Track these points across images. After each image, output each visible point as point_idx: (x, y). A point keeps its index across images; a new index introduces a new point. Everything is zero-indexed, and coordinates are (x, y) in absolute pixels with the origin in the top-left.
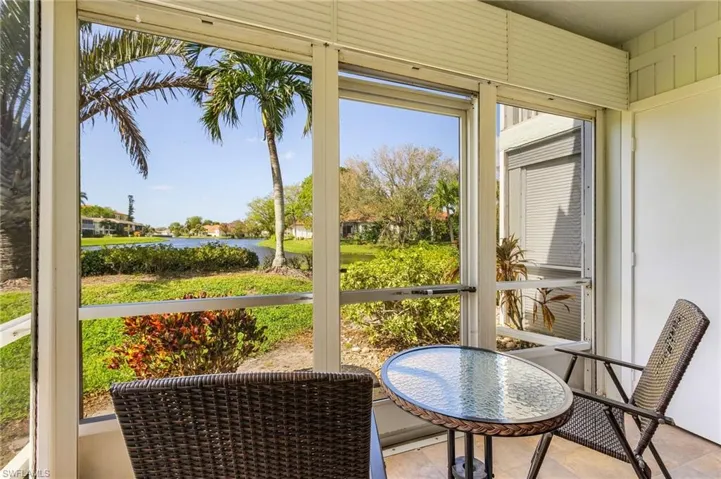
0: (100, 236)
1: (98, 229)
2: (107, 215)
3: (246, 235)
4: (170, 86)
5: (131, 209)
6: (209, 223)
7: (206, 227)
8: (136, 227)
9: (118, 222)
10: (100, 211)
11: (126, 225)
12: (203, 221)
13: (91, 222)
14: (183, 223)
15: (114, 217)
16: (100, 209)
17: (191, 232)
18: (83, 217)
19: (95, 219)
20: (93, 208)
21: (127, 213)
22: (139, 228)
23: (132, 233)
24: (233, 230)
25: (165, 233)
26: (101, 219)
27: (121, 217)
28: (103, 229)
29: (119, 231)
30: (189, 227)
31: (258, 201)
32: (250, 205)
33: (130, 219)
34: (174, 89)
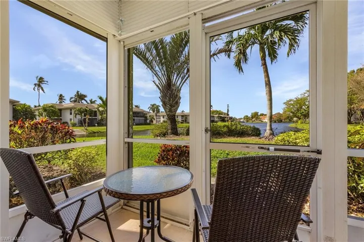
0: (217, 122)
1: (216, 119)
2: (220, 114)
3: (283, 121)
4: (216, 55)
5: (228, 110)
6: (262, 115)
7: (261, 117)
9: (223, 116)
10: (217, 112)
11: (226, 117)
12: (259, 114)
13: (214, 117)
14: (250, 115)
15: (222, 114)
16: (217, 111)
17: (253, 120)
18: (211, 115)
19: (215, 115)
20: (215, 111)
21: (227, 112)
22: (231, 118)
23: (228, 121)
24: (275, 118)
25: (242, 120)
26: (217, 115)
27: (225, 114)
28: (218, 119)
29: (223, 120)
30: (252, 117)
31: (291, 100)
32: (284, 103)
33: (228, 115)
34: (218, 55)
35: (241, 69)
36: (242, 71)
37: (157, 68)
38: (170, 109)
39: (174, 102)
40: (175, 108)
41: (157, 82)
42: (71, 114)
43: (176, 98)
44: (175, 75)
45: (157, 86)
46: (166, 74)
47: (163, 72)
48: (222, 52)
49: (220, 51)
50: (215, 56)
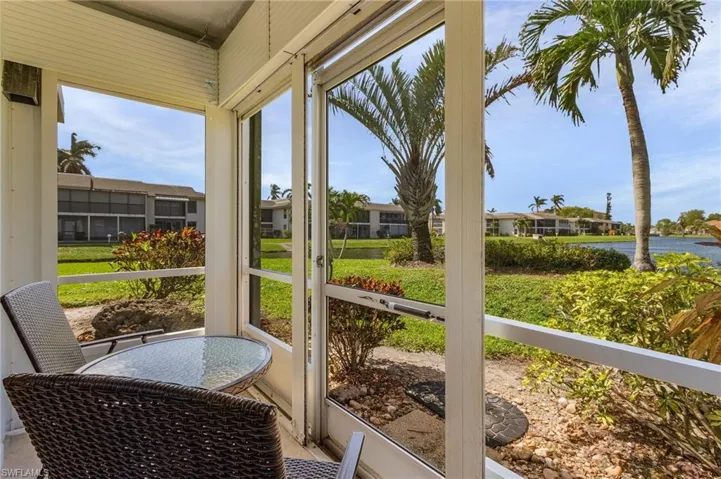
0: (576, 234)
1: (573, 228)
2: (586, 215)
4: (508, 90)
5: (609, 206)
7: (711, 223)
8: (613, 225)
9: (594, 221)
10: (578, 211)
11: (601, 224)
12: (706, 216)
13: (567, 222)
14: (674, 219)
15: (592, 216)
16: (580, 209)
17: (687, 230)
18: (560, 218)
19: (571, 219)
20: (573, 209)
21: (605, 212)
22: (616, 225)
23: (607, 232)
25: (651, 231)
26: (578, 219)
27: (600, 215)
28: (579, 229)
29: (594, 230)
30: (683, 225)
33: (608, 217)
34: (514, 90)
35: (576, 114)
36: (581, 117)
37: (390, 132)
38: (416, 209)
39: (424, 196)
40: (425, 208)
41: (390, 158)
42: (285, 217)
43: (428, 187)
44: (427, 141)
45: (391, 166)
46: (408, 142)
47: (402, 138)
48: (520, 84)
49: (517, 82)
50: (507, 94)
